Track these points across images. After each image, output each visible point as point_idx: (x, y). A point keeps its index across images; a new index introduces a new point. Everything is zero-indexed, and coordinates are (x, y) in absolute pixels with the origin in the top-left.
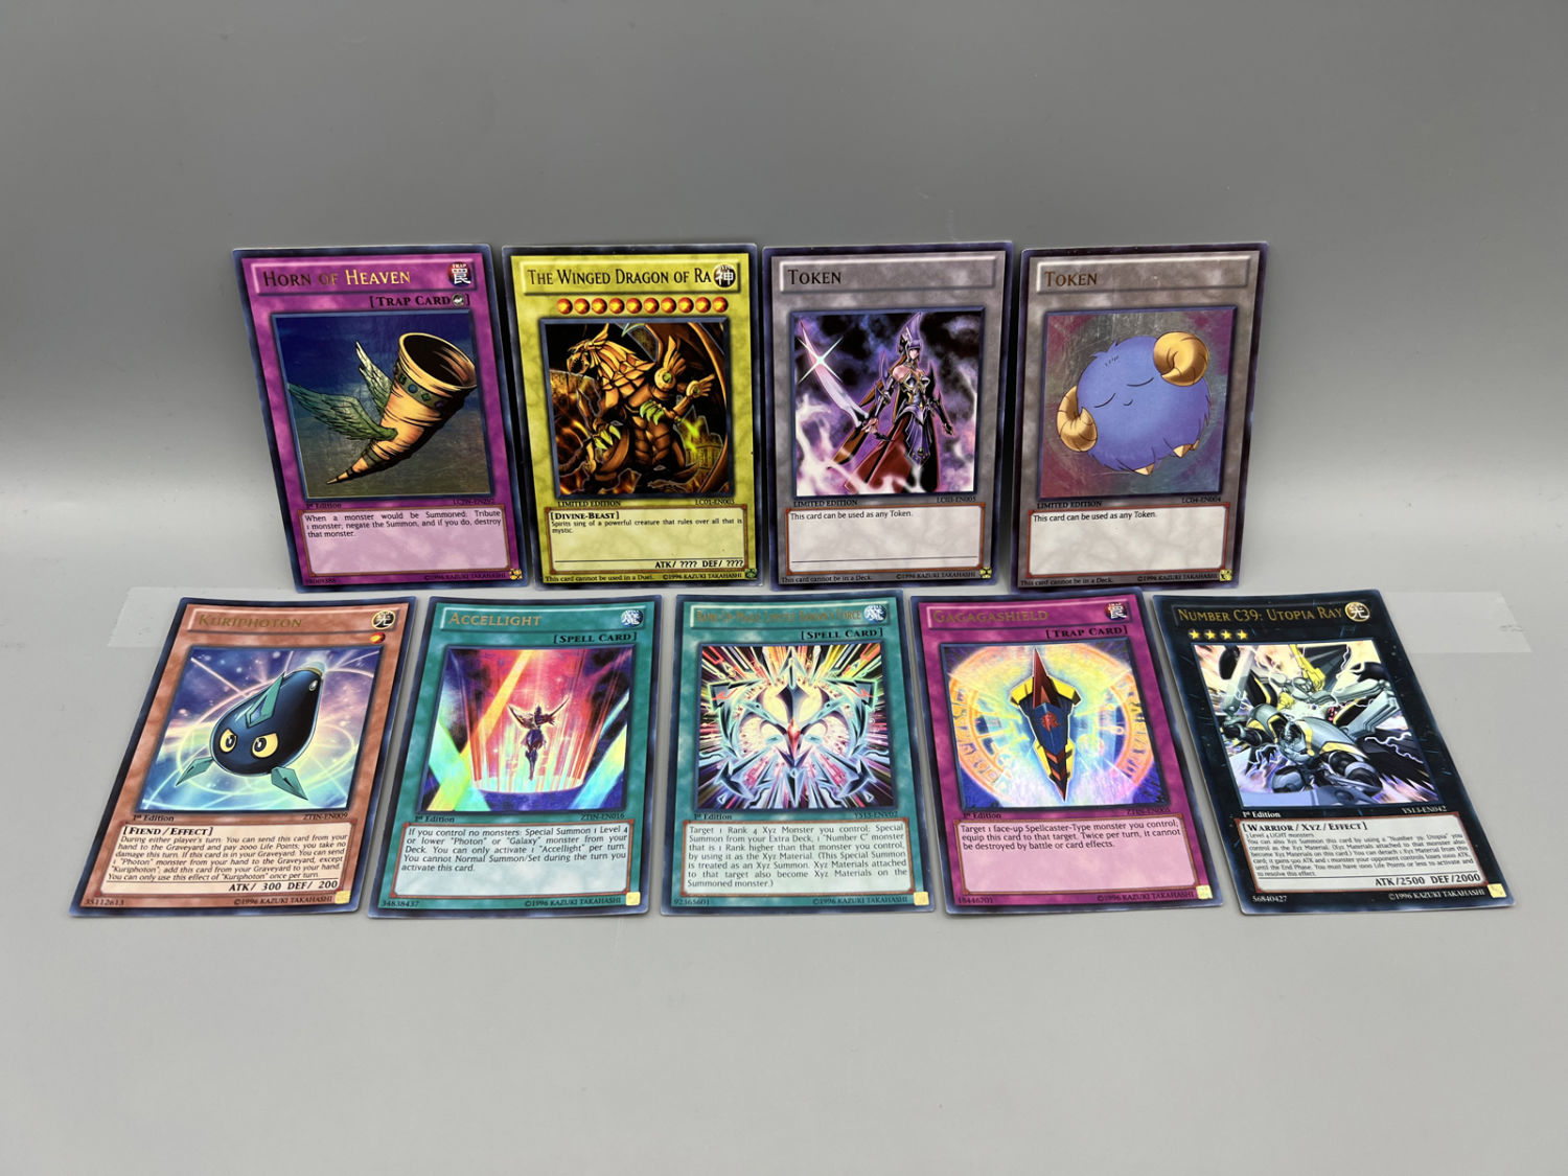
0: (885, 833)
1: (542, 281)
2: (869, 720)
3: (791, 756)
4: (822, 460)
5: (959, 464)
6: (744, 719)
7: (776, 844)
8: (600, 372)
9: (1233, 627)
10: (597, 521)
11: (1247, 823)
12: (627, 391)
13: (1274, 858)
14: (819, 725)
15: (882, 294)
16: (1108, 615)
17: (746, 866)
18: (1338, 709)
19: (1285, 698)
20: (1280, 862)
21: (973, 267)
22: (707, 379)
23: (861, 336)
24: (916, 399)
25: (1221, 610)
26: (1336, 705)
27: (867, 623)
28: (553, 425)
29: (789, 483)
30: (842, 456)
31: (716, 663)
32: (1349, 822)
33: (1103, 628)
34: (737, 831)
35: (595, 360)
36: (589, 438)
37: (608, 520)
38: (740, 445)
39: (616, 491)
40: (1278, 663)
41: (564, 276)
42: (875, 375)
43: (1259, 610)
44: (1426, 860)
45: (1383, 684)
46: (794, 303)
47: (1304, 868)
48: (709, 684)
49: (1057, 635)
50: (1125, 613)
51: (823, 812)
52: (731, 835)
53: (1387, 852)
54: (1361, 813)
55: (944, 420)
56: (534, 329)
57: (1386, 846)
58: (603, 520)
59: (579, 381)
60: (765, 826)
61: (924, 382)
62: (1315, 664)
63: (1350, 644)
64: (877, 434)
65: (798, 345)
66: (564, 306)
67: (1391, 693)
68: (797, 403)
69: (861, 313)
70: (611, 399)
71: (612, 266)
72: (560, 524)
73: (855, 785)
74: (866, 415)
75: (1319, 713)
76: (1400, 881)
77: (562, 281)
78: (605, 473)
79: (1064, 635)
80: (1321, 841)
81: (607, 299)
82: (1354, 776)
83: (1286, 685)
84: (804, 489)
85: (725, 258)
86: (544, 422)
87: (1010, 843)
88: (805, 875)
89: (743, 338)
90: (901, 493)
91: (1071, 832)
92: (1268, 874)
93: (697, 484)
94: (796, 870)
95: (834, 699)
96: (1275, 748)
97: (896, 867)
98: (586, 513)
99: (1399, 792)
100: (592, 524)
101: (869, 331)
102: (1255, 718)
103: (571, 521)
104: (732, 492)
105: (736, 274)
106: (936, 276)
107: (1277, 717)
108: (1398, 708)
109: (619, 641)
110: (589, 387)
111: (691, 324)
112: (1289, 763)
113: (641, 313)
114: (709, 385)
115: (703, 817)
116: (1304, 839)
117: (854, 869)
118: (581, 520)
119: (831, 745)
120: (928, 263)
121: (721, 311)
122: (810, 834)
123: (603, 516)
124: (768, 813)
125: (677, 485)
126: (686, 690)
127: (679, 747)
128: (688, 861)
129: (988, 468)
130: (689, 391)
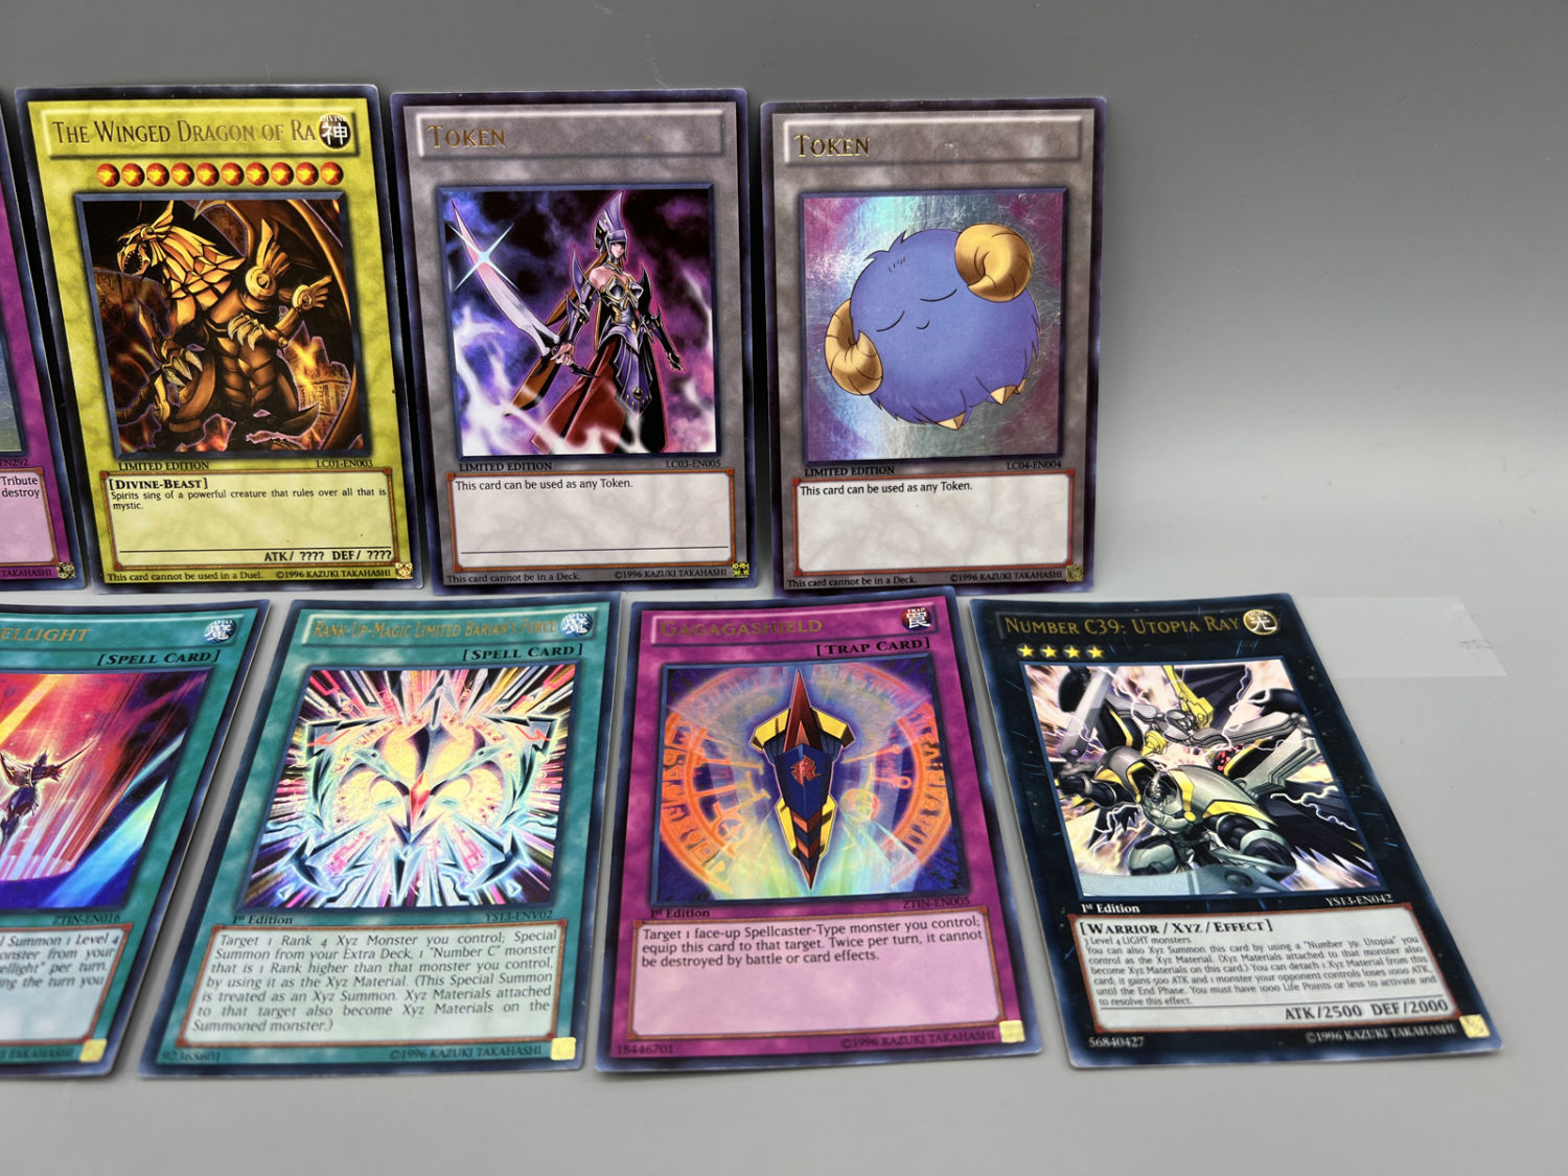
0: (528, 944)
1: (73, 137)
2: (538, 773)
3: (408, 829)
4: (497, 403)
5: (693, 413)
6: (350, 773)
7: (351, 963)
8: (165, 271)
9: (1082, 642)
10: (176, 491)
11: (1087, 921)
12: (207, 300)
13: (1127, 976)
14: (463, 781)
15: (566, 162)
16: (906, 623)
17: (295, 998)
18: (1231, 754)
19: (1155, 739)
20: (1136, 982)
21: (691, 125)
22: (321, 282)
23: (540, 223)
24: (625, 316)
25: (1066, 620)
26: (1230, 747)
27: (562, 637)
28: (103, 349)
29: (451, 437)
30: (525, 398)
31: (326, 693)
32: (1244, 919)
33: (897, 641)
34: (295, 942)
35: (158, 254)
36: (157, 369)
37: (193, 490)
38: (375, 380)
39: (201, 448)
40: (1146, 691)
41: (103, 130)
42: (564, 281)
43: (1120, 621)
44: (1364, 979)
45: (1297, 719)
46: (440, 174)
47: (1173, 991)
48: (308, 723)
49: (831, 652)
50: (928, 620)
51: (440, 914)
52: (286, 948)
53: (1303, 965)
54: (1263, 906)
55: (668, 349)
56: (67, 209)
57: (1302, 957)
58: (184, 491)
59: (138, 284)
60: (342, 934)
61: (635, 292)
62: (1199, 693)
63: (1253, 665)
64: (572, 366)
65: (450, 233)
66: (107, 175)
67: (1309, 731)
68: (455, 319)
69: (538, 189)
70: (184, 313)
71: (171, 116)
72: (123, 496)
73: (497, 870)
74: (556, 339)
75: (1203, 760)
76: (1324, 1012)
77: (102, 138)
78: (183, 421)
79: (841, 650)
80: (1201, 950)
81: (168, 164)
82: (1254, 850)
83: (1156, 720)
84: (472, 446)
85: (333, 104)
86: (91, 345)
87: (716, 955)
88: (387, 1011)
89: (369, 222)
90: (614, 453)
91: (814, 936)
92: (1117, 1002)
93: (317, 437)
94: (374, 1004)
95: (490, 743)
96: (1136, 810)
97: (533, 999)
98: (160, 480)
99: (1320, 873)
100: (170, 496)
101: (551, 215)
102: (1107, 766)
103: (138, 491)
104: (367, 449)
105: (350, 128)
106: (640, 137)
107: (1141, 765)
108: (1319, 752)
109: (193, 662)
110: (152, 294)
111: (290, 201)
112: (1156, 831)
113: (218, 185)
114: (324, 291)
115: (247, 919)
116: (1176, 946)
117: (468, 1002)
118: (152, 490)
119: (472, 814)
120: (626, 119)
121: (333, 182)
122: (410, 947)
123: (184, 484)
124: (351, 916)
125: (289, 438)
126: (271, 731)
127: (239, 812)
128: (204, 989)
129: (734, 419)
130: (296, 301)
